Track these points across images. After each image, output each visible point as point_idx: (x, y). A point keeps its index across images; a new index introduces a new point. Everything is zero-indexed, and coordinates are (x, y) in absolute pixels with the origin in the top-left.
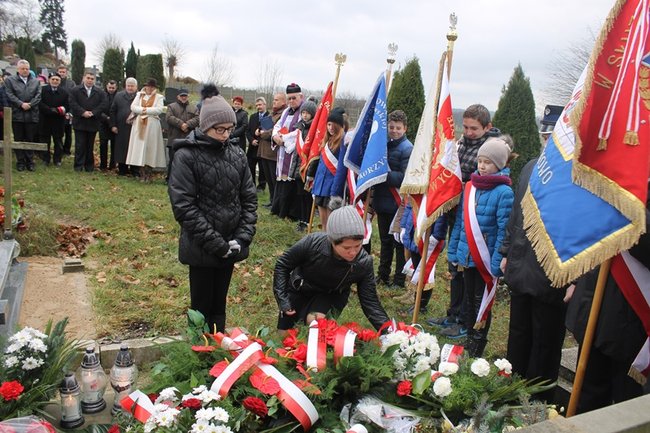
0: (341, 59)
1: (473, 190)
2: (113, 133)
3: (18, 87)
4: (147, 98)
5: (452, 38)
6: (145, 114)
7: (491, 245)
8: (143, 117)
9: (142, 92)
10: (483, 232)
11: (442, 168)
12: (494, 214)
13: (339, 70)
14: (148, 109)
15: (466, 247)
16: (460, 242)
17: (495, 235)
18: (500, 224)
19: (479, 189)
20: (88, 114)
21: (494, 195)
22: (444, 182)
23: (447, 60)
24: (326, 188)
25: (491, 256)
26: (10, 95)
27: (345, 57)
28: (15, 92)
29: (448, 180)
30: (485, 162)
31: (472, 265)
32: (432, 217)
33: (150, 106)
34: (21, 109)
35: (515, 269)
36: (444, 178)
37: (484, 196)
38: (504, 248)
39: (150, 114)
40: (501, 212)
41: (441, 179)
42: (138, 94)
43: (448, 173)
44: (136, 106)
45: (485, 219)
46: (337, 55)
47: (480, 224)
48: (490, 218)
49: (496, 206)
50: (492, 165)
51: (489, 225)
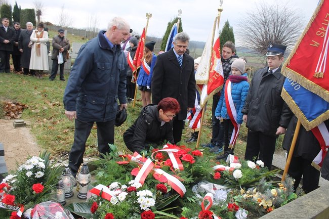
0: (149, 16)
1: (230, 83)
2: (20, 52)
4: (39, 33)
5: (220, 10)
6: (39, 42)
8: (38, 44)
9: (36, 30)
10: (234, 103)
11: (215, 72)
12: (240, 94)
13: (148, 21)
14: (41, 39)
15: (226, 110)
16: (223, 107)
17: (240, 104)
18: (242, 99)
19: (233, 82)
20: (6, 41)
21: (240, 85)
23: (217, 21)
25: (237, 114)
27: (151, 15)
29: (218, 78)
30: (235, 70)
31: (228, 118)
33: (41, 37)
36: (216, 77)
37: (236, 86)
38: (244, 110)
39: (42, 42)
40: (243, 93)
41: (215, 77)
42: (34, 31)
43: (218, 74)
44: (33, 37)
45: (235, 96)
46: (147, 14)
47: (233, 99)
48: (238, 96)
49: (241, 91)
50: (239, 71)
51: (238, 99)
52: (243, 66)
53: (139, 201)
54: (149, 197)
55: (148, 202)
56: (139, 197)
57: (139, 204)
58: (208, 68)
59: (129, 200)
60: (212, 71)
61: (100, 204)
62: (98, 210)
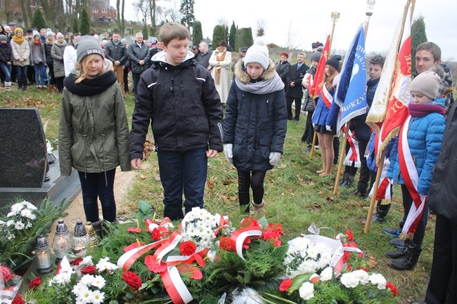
0: (335, 16)
1: (410, 117)
3: (136, 50)
4: (220, 55)
6: (219, 66)
7: (419, 166)
8: (218, 68)
9: (217, 51)
10: (413, 154)
11: (395, 100)
12: (423, 138)
13: (334, 25)
14: (221, 62)
17: (424, 157)
18: (428, 148)
19: (413, 116)
21: (424, 122)
22: (395, 111)
24: (322, 119)
25: (419, 176)
27: (339, 14)
28: (134, 53)
29: (399, 111)
30: (417, 96)
31: (402, 182)
32: (385, 141)
33: (222, 60)
34: (139, 64)
35: (435, 191)
36: (396, 108)
37: (417, 122)
39: (222, 66)
40: (430, 137)
41: (393, 109)
42: (214, 51)
43: (400, 104)
44: (212, 60)
45: (414, 142)
46: (333, 14)
47: (410, 147)
48: (420, 142)
49: (426, 132)
51: (420, 147)
58: (387, 93)
60: (391, 99)
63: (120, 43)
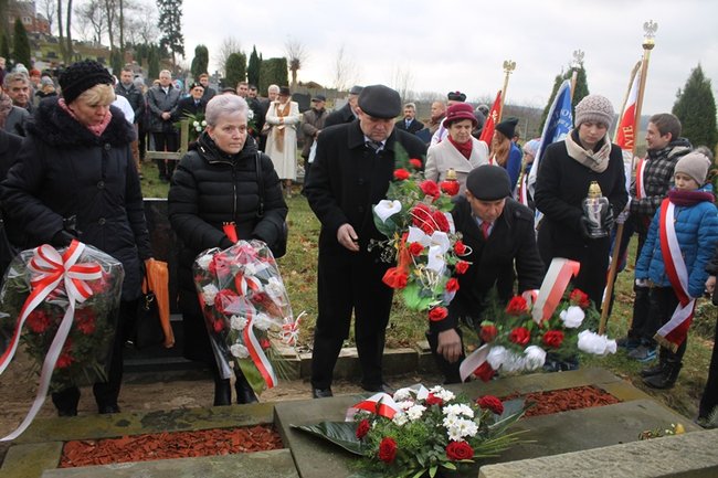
0: (509, 66)
1: (671, 208)
3: (159, 97)
4: (282, 107)
5: (648, 47)
6: (282, 124)
7: (689, 264)
8: (280, 128)
9: (276, 101)
10: (682, 250)
12: (695, 232)
13: (507, 78)
14: (285, 119)
15: (662, 266)
17: (695, 253)
18: (701, 243)
19: (678, 205)
21: (695, 212)
25: (689, 276)
26: (152, 106)
27: (514, 64)
28: (156, 102)
30: (684, 178)
31: (666, 284)
33: (287, 115)
34: (161, 118)
37: (685, 213)
38: (712, 267)
39: (287, 124)
40: (704, 230)
44: (271, 115)
45: (684, 236)
46: (506, 62)
47: (680, 242)
48: (691, 236)
49: (699, 224)
50: (692, 182)
51: (690, 242)
52: (703, 170)
53: (447, 422)
54: (466, 418)
55: (463, 427)
56: (446, 416)
57: (446, 429)
59: (428, 421)
61: (374, 424)
62: (370, 434)
63: (133, 87)
